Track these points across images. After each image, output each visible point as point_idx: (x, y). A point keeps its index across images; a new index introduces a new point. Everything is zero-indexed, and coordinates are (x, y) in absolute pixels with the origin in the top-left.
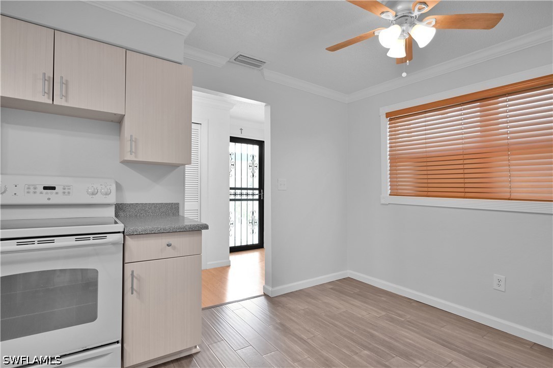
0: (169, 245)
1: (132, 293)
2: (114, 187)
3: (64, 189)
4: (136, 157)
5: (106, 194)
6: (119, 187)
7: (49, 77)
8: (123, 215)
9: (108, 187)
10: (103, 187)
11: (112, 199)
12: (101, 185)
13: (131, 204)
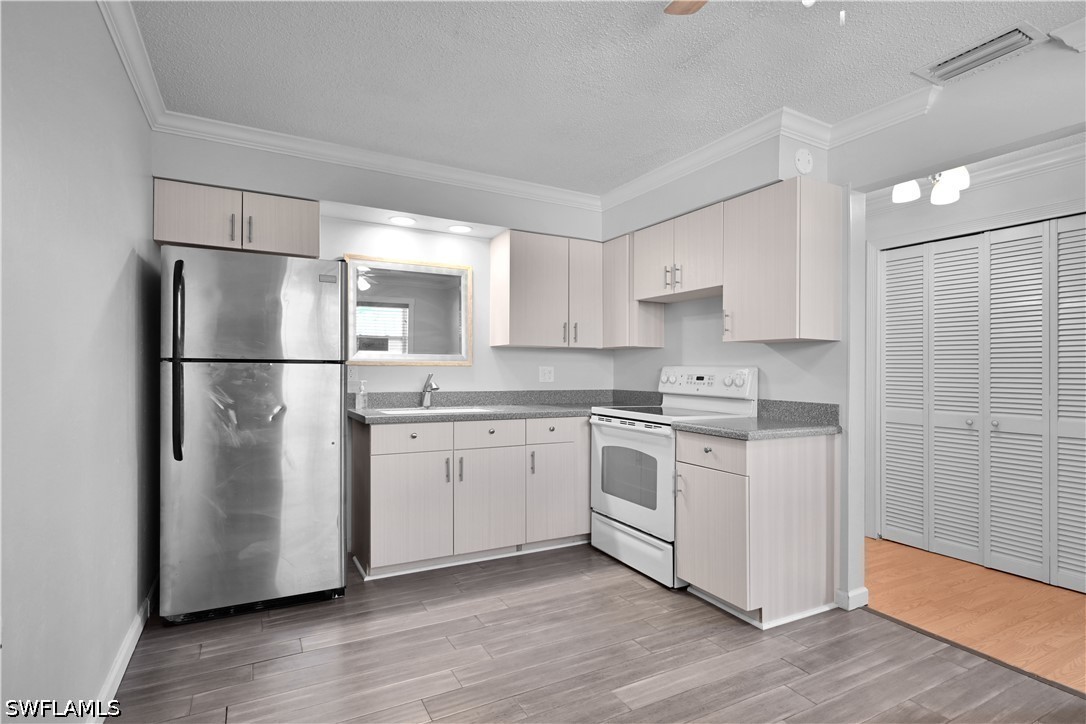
0: (706, 450)
2: (748, 377)
3: (709, 379)
4: (732, 337)
5: (739, 386)
6: (763, 377)
8: (766, 416)
9: (742, 377)
10: (739, 376)
12: (737, 375)
13: (774, 401)
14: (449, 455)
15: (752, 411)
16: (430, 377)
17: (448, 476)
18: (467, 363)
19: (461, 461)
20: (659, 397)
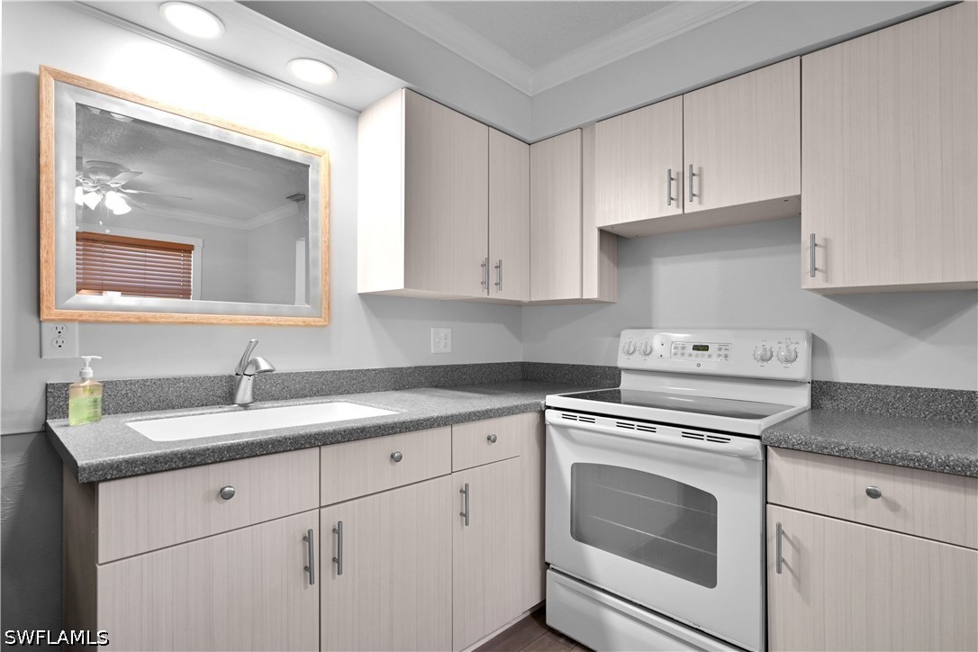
0: (873, 494)
1: (779, 571)
2: (803, 348)
3: (720, 349)
4: (827, 280)
5: (787, 361)
6: (818, 347)
7: (678, 173)
8: (829, 406)
9: (792, 347)
10: (783, 346)
11: (800, 370)
12: (779, 343)
13: (848, 384)
14: (310, 522)
15: (800, 399)
16: (251, 347)
17: (308, 569)
18: (319, 321)
19: (337, 531)
20: (614, 374)
